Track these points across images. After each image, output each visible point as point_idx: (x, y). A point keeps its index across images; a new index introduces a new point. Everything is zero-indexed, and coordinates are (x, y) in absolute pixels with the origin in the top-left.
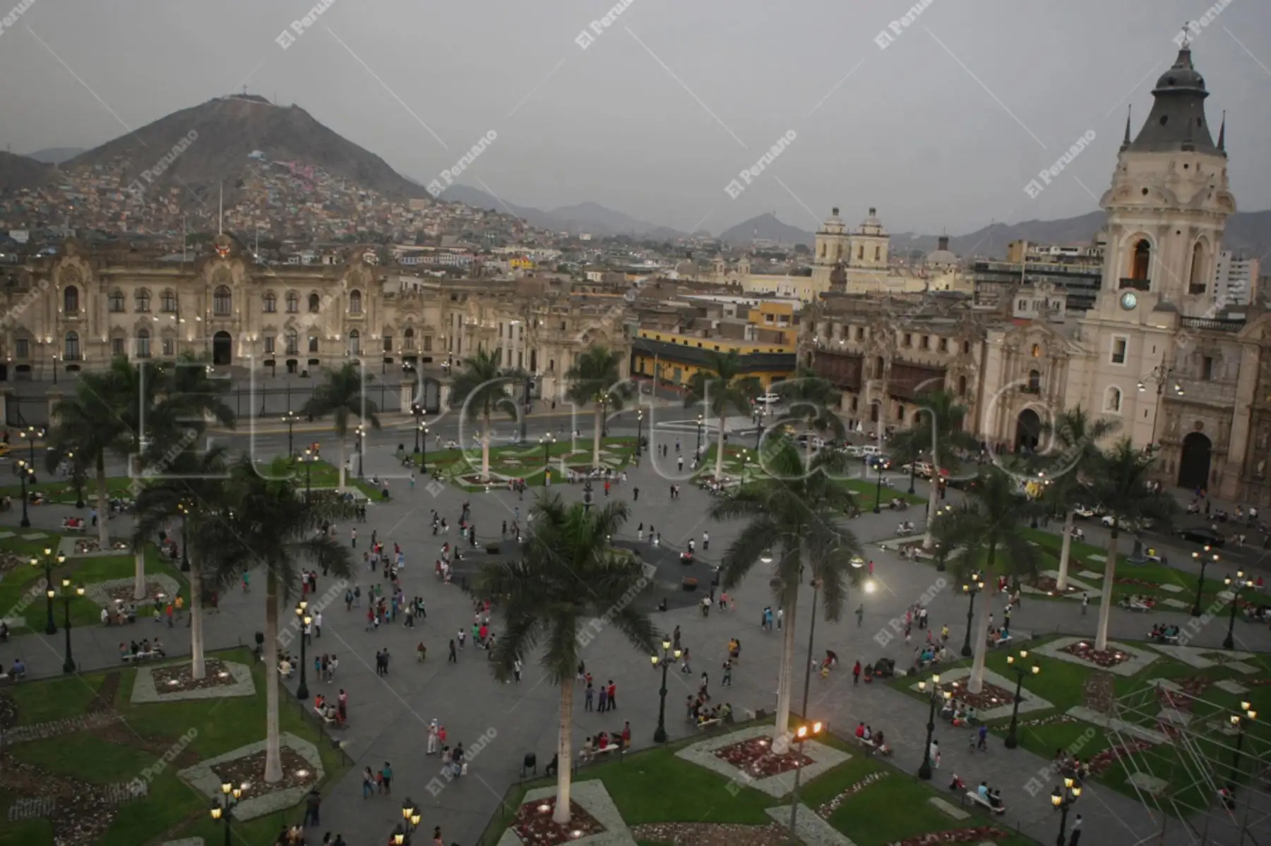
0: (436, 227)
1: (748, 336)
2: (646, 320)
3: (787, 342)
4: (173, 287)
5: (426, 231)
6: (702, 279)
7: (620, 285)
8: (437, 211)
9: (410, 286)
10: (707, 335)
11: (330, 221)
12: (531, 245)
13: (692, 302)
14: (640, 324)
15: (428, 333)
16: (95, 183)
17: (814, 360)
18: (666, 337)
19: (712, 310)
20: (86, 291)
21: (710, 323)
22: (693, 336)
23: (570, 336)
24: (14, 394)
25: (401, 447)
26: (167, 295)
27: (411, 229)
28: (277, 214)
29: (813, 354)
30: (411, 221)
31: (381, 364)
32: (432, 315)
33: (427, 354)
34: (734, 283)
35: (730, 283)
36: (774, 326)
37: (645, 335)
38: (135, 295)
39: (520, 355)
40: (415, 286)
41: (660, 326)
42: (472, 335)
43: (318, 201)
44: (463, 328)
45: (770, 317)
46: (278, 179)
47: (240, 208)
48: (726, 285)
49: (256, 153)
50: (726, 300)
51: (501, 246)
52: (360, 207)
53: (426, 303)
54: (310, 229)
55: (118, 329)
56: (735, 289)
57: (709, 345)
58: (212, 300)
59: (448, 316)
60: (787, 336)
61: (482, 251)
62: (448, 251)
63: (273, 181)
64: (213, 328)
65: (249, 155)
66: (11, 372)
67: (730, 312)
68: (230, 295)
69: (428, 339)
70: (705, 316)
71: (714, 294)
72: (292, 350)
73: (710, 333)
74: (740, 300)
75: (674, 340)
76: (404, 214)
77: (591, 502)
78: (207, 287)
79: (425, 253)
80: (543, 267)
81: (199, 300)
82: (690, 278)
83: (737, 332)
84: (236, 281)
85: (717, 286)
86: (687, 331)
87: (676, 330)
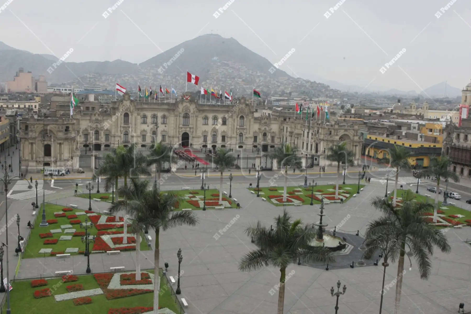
0: (290, 89)
1: (419, 139)
2: (371, 131)
3: (438, 142)
4: (166, 114)
5: (285, 91)
6: (405, 112)
7: (363, 115)
8: (291, 82)
9: (267, 114)
10: (399, 138)
11: (244, 86)
12: (331, 97)
13: (396, 123)
14: (368, 133)
15: (273, 135)
16: (152, 71)
17: (450, 151)
18: (380, 139)
19: (403, 126)
20: (132, 115)
21: (402, 132)
22: (393, 139)
23: (333, 137)
24: (98, 156)
25: (251, 185)
26: (164, 117)
27: (279, 90)
28: (223, 83)
29: (449, 148)
30: (279, 86)
31: (252, 148)
32: (275, 127)
33: (272, 144)
34: (420, 114)
35: (418, 114)
36: (432, 134)
37: (370, 138)
38: (151, 117)
39: (312, 145)
40: (269, 114)
41: (377, 134)
42: (291, 136)
43: (240, 78)
44: (288, 133)
45: (431, 130)
46: (224, 69)
47: (208, 81)
48: (416, 116)
49: (215, 58)
50: (414, 122)
51: (317, 97)
52: (257, 81)
53: (272, 122)
54: (236, 90)
55: (144, 131)
56: (420, 117)
57: (399, 142)
58: (182, 119)
59: (282, 128)
60: (438, 139)
61: (308, 99)
62: (293, 99)
63: (222, 70)
64: (182, 131)
65: (213, 59)
66: (103, 147)
67: (414, 128)
68: (189, 117)
69: (273, 138)
70: (401, 129)
71: (408, 119)
72: (214, 141)
73: (400, 137)
74: (421, 122)
75: (383, 140)
76: (276, 83)
77: (323, 214)
78: (180, 113)
79: (283, 100)
80: (334, 107)
81: (176, 119)
82: (399, 112)
83: (414, 137)
84: (192, 111)
85: (411, 115)
86: (390, 136)
87: (385, 135)
